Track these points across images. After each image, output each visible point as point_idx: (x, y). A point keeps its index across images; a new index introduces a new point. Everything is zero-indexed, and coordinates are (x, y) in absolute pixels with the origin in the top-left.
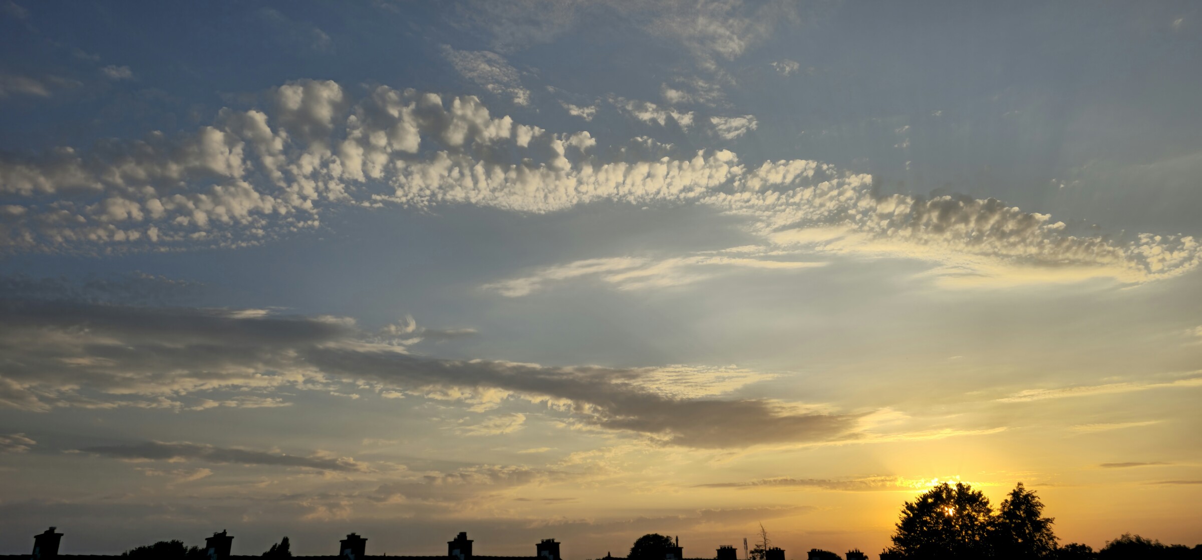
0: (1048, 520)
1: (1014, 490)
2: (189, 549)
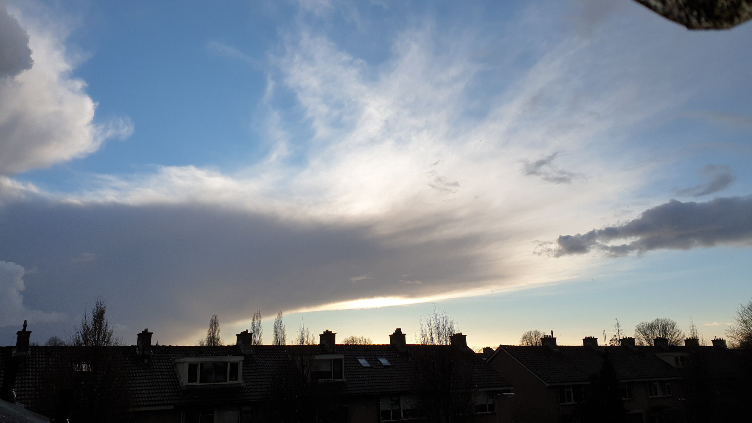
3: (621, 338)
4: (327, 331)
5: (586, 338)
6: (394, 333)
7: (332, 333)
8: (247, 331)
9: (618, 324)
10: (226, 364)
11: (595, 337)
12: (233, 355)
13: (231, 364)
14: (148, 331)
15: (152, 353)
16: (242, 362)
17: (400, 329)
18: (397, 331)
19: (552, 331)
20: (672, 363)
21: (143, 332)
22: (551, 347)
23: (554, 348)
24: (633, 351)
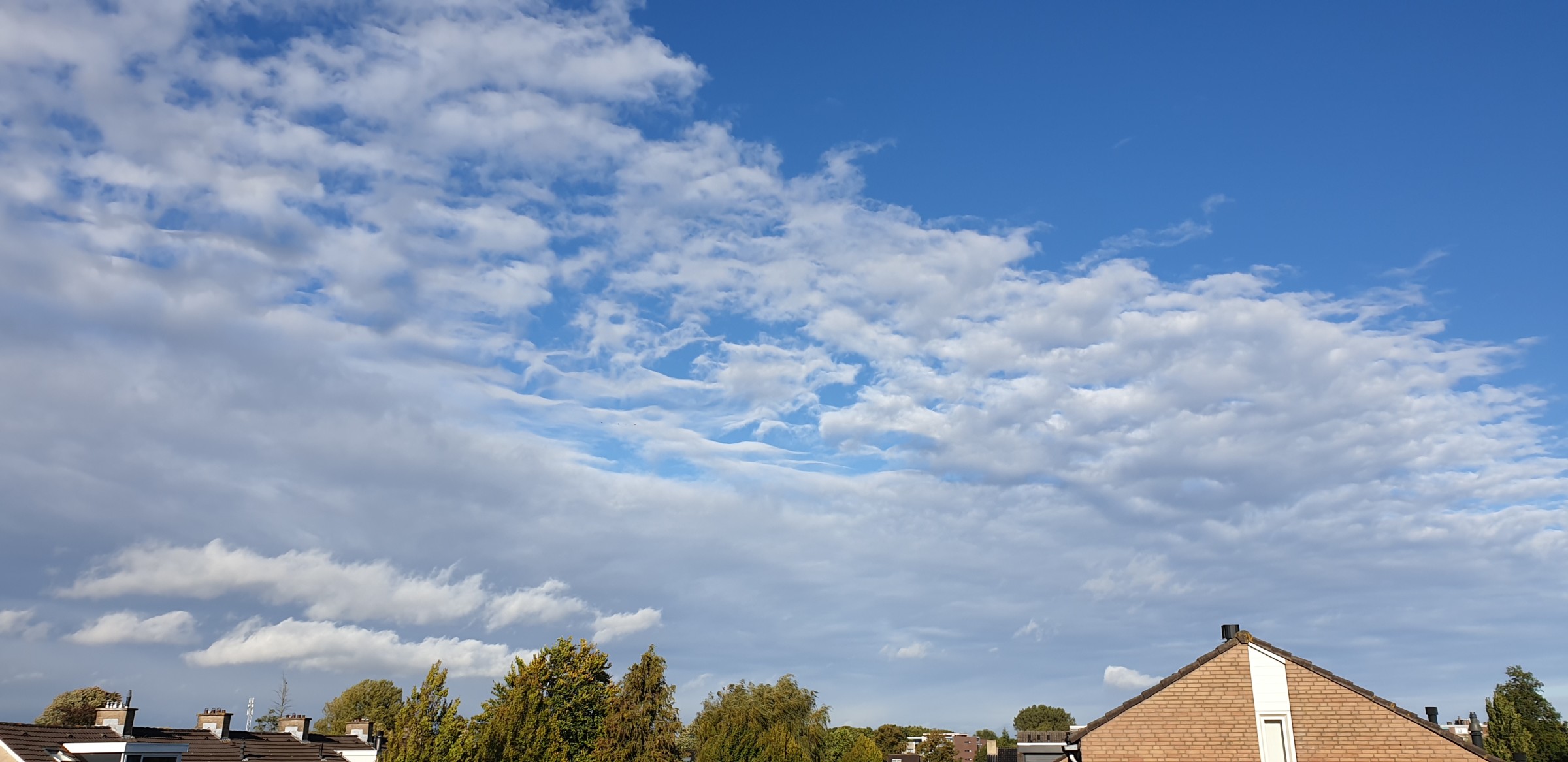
3: (284, 716)
22: (119, 730)
23: (125, 733)
24: (303, 745)
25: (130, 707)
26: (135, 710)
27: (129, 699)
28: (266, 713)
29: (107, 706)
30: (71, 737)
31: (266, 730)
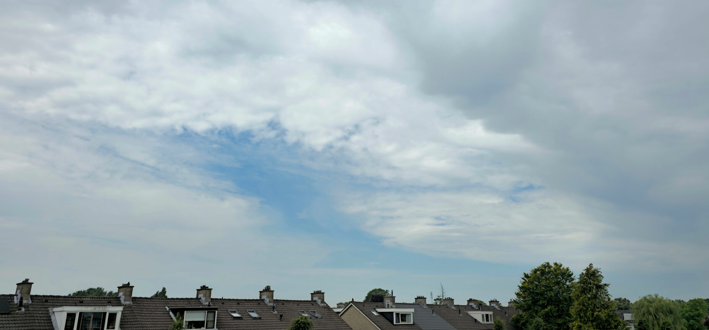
0: (606, 285)
1: (587, 268)
2: (108, 292)
3: (444, 298)
4: (204, 286)
5: (418, 297)
6: (263, 290)
7: (209, 288)
8: (129, 284)
9: (442, 287)
10: (105, 314)
11: (425, 297)
12: (112, 306)
13: (110, 314)
14: (29, 281)
15: (31, 302)
16: (121, 312)
17: (270, 286)
18: (267, 288)
19: (392, 291)
20: (480, 319)
21: (23, 281)
22: (391, 304)
23: (393, 305)
24: (452, 309)
25: (394, 296)
26: (395, 297)
27: (392, 293)
28: (438, 298)
29: (386, 296)
30: (377, 306)
31: (438, 303)
